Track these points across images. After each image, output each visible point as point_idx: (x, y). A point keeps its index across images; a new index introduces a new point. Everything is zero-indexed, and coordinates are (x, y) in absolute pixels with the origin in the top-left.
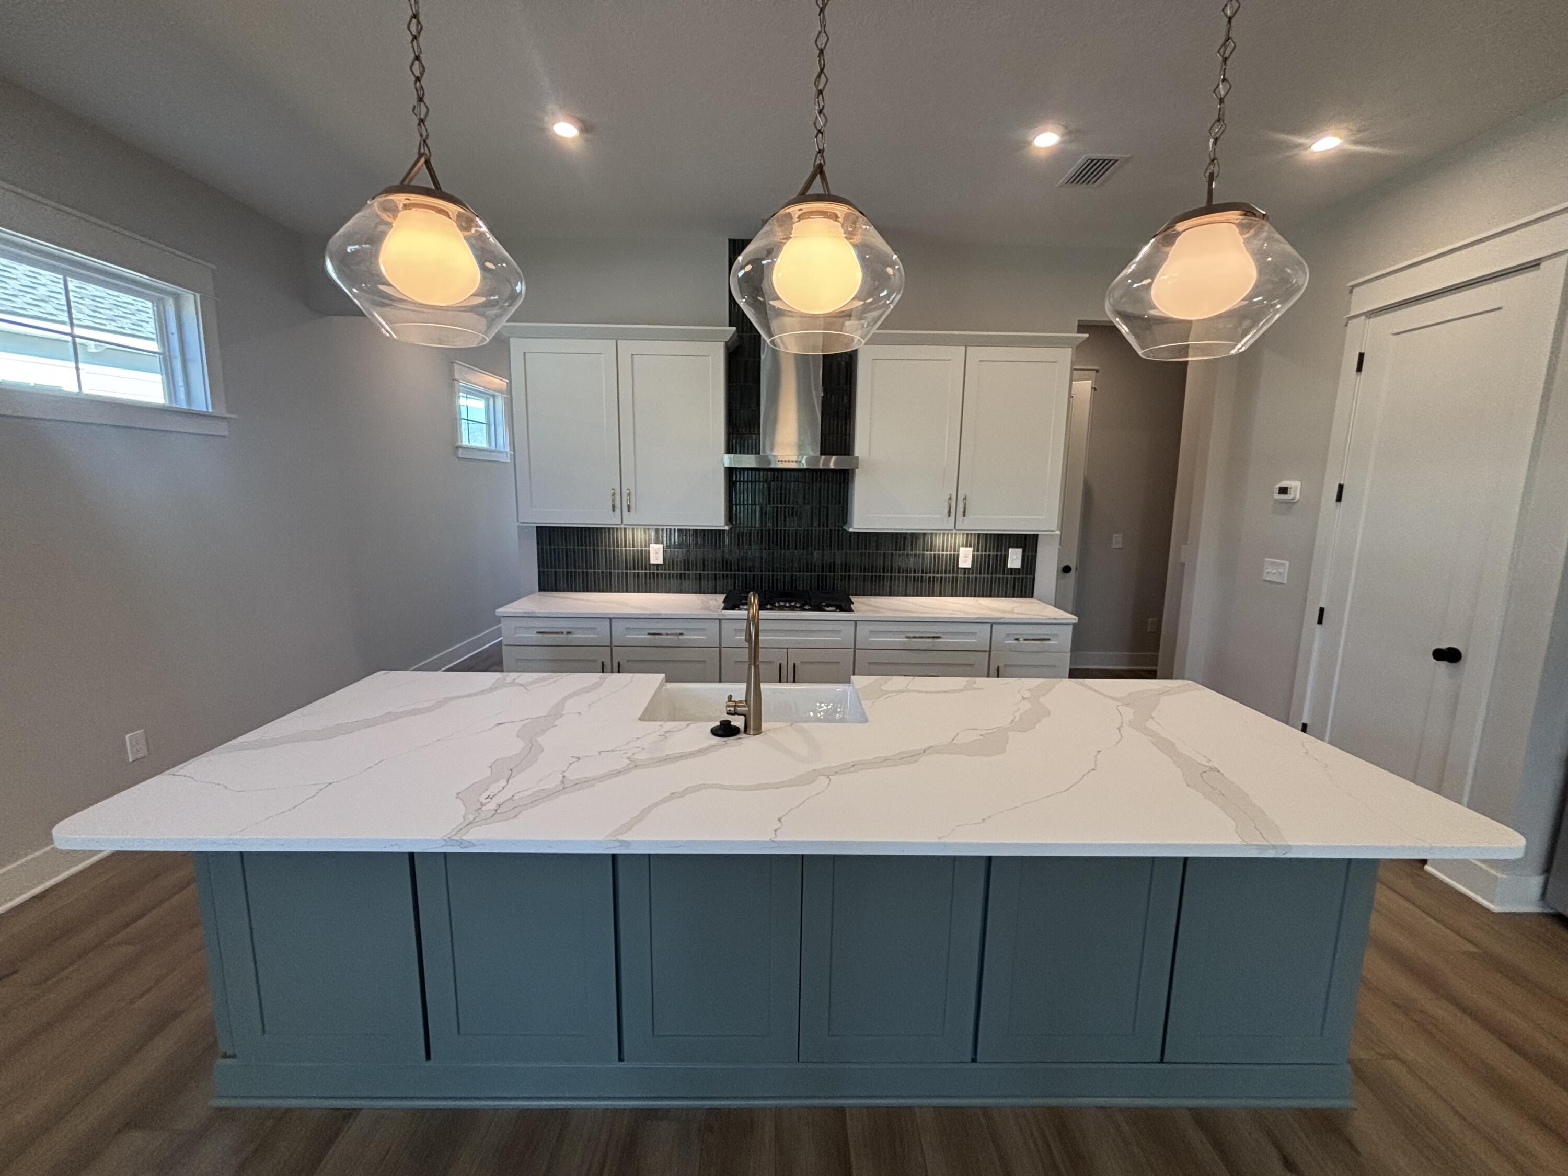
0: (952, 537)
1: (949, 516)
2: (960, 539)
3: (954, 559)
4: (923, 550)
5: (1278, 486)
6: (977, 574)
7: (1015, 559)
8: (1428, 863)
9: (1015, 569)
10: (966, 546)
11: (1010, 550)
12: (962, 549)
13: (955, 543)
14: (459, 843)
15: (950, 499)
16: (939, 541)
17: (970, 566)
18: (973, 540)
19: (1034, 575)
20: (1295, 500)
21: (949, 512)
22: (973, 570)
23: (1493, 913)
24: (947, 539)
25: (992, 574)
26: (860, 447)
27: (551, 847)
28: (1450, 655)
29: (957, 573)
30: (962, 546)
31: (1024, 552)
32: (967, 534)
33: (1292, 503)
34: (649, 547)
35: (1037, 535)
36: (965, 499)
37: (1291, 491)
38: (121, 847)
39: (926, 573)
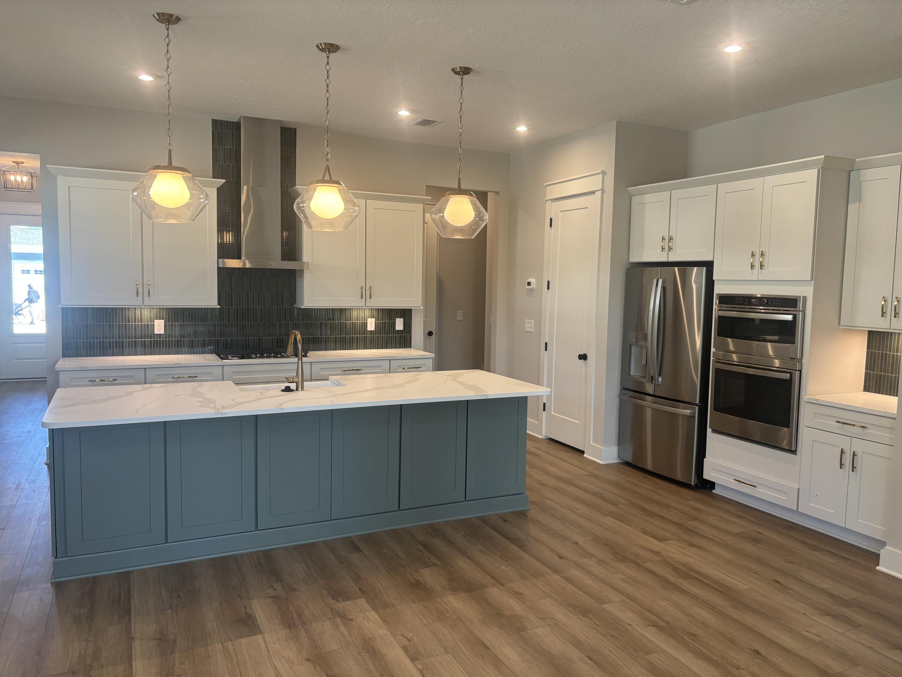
0: (362, 312)
1: (362, 298)
2: (367, 313)
3: (364, 326)
4: (345, 320)
5: (527, 281)
6: (378, 334)
7: (399, 324)
8: (585, 453)
9: (400, 330)
10: (371, 318)
11: (397, 319)
12: (369, 319)
13: (364, 315)
14: (220, 413)
15: (362, 288)
16: (354, 314)
17: (374, 330)
18: (375, 313)
19: (411, 334)
20: (534, 289)
21: (362, 296)
22: (376, 332)
23: (601, 464)
24: (360, 313)
25: (387, 334)
26: (307, 255)
27: (255, 412)
28: (583, 357)
29: (367, 334)
30: (369, 318)
31: (404, 320)
32: (371, 309)
33: (532, 290)
34: (154, 322)
35: (411, 309)
36: (370, 288)
37: (532, 284)
38: (82, 425)
39: (348, 335)
